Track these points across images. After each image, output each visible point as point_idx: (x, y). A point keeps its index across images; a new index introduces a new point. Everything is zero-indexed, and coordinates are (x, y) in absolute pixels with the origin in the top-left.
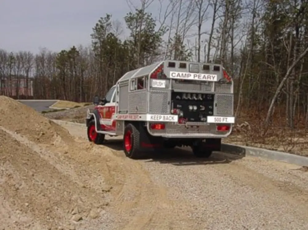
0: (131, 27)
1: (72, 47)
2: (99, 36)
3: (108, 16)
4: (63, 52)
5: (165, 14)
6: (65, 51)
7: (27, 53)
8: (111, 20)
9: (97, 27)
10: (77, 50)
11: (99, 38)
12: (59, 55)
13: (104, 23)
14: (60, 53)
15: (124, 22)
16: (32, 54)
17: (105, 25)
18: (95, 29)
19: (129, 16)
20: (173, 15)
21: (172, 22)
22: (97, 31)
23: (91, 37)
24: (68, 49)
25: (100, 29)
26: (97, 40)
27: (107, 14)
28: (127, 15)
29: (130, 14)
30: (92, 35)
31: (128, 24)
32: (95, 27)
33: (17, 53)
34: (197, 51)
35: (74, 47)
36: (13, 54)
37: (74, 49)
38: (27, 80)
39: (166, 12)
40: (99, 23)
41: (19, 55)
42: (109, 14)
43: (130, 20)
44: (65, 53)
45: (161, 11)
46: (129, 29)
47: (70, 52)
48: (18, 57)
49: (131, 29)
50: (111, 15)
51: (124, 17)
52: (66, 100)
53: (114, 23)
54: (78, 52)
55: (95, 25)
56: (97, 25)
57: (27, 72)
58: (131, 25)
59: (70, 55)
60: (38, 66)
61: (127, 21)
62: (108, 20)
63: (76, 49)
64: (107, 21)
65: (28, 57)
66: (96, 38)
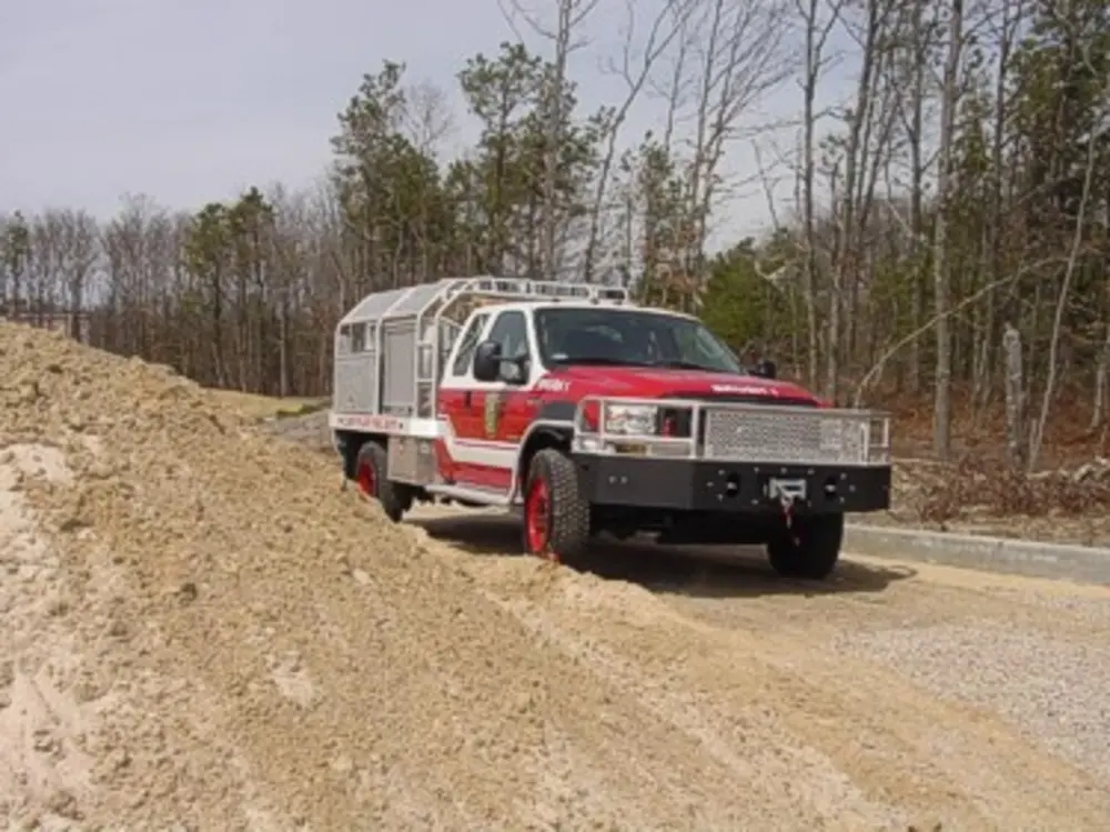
0: (484, 110)
1: (248, 192)
2: (364, 147)
3: (391, 68)
4: (212, 209)
5: (650, 48)
6: (218, 206)
7: (75, 217)
8: (404, 81)
9: (356, 111)
10: (266, 201)
11: (362, 154)
12: (199, 221)
13: (378, 94)
14: (202, 215)
15: (459, 90)
16: (94, 219)
17: (382, 101)
18: (347, 119)
19: (476, 68)
20: (683, 52)
21: (677, 76)
22: (354, 125)
23: (334, 147)
24: (231, 200)
25: (366, 118)
26: (354, 161)
27: (385, 61)
28: (466, 67)
29: (480, 59)
30: (336, 141)
31: (473, 100)
32: (348, 111)
33: (37, 218)
34: (803, 185)
35: (254, 190)
36: (22, 219)
37: (253, 198)
38: (76, 319)
39: (652, 41)
40: (363, 97)
41: (44, 223)
42: (392, 60)
43: (478, 82)
44: (219, 213)
45: (629, 38)
46: (477, 118)
47: (240, 211)
48: (40, 230)
49: (484, 116)
50: (404, 66)
51: (458, 72)
52: (228, 387)
53: (413, 95)
54: (268, 209)
55: (348, 103)
56: (355, 102)
57: (76, 286)
58: (486, 103)
59: (240, 220)
60: (116, 264)
61: (468, 87)
62: (391, 81)
63: (261, 197)
64: (389, 87)
65: (77, 229)
66: (352, 151)
